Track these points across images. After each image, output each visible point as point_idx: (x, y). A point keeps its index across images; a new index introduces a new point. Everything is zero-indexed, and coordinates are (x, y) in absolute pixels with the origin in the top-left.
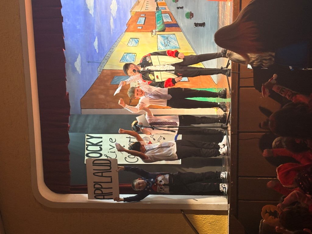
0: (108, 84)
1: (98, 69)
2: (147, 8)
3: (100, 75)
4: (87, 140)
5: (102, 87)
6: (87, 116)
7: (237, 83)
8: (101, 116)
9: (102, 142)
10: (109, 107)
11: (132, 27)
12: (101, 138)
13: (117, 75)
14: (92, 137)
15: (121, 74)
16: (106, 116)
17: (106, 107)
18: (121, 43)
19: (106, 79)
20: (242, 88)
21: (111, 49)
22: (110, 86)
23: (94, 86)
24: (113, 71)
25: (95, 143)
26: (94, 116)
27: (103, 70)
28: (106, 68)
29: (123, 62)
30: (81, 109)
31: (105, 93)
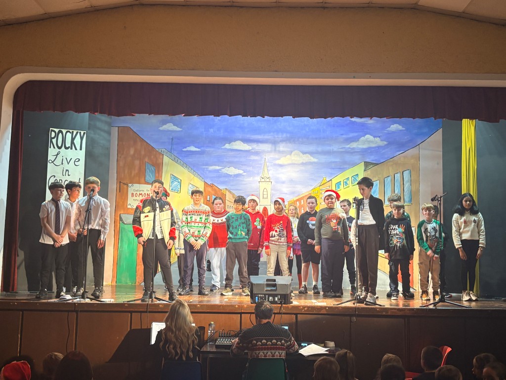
0: (146, 160)
1: (164, 149)
2: (229, 207)
3: (157, 151)
4: (79, 133)
5: (143, 153)
6: (109, 133)
7: (136, 310)
8: (108, 149)
9: (76, 149)
10: (119, 158)
11: (210, 189)
12: (81, 149)
13: (156, 171)
14: (82, 138)
15: (157, 175)
16: (108, 156)
17: (120, 156)
18: (193, 176)
19: (152, 157)
20: (129, 316)
21: (186, 165)
22: (144, 161)
23: (145, 144)
24: (161, 166)
25: (75, 141)
26: (109, 141)
27: (163, 154)
28: (165, 157)
29: (171, 178)
30: (118, 127)
31: (136, 155)
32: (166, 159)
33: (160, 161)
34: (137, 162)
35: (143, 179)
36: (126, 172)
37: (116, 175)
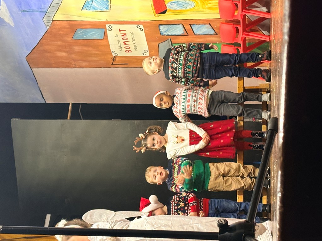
0: (69, 39)
1: (44, 19)
3: (50, 27)
5: (59, 43)
10: (77, 66)
13: (82, 28)
15: (88, 26)
17: (74, 66)
19: (62, 33)
22: (72, 41)
23: (44, 41)
24: (73, 23)
27: (53, 21)
29: (87, 10)
30: (31, 68)
31: (67, 50)
32: (59, 17)
33: (64, 24)
34: (77, 49)
35: (100, 41)
36: (95, 59)
37: (103, 69)
